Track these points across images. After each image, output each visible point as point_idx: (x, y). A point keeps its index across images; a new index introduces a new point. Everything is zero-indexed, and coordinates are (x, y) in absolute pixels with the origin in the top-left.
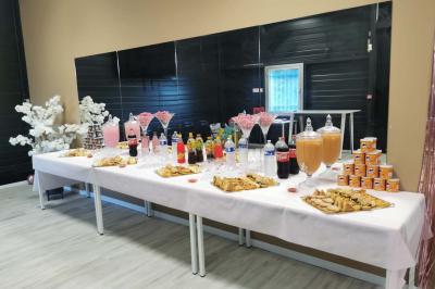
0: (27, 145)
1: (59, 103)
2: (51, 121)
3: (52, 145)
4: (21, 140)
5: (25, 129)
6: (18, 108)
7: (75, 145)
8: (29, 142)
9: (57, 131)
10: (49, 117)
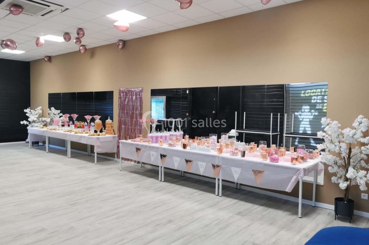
0: (27, 124)
1: (41, 109)
2: (37, 116)
3: (36, 125)
4: (25, 122)
5: (27, 118)
6: (25, 111)
7: (46, 125)
8: (28, 123)
9: (39, 120)
10: (36, 115)
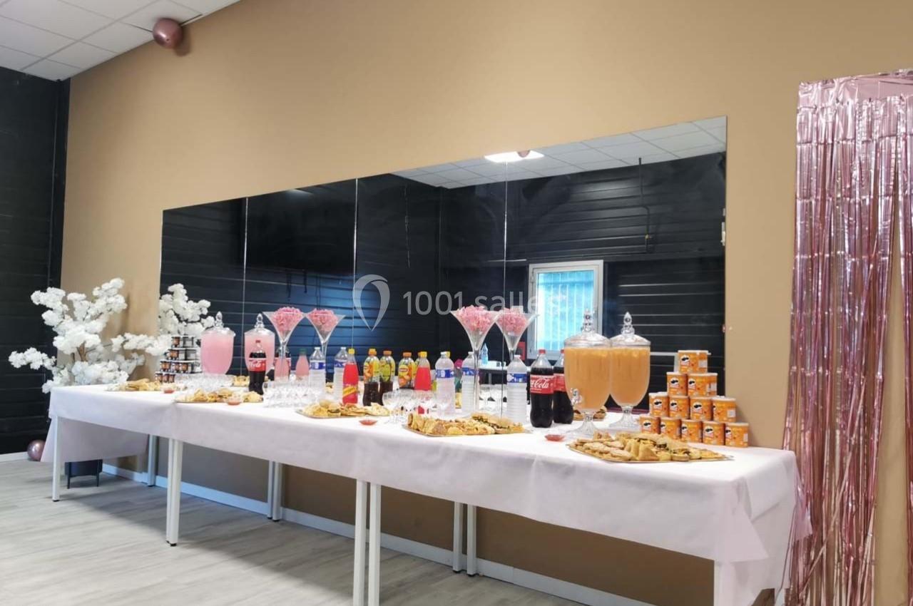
0: (42, 368)
1: (120, 292)
2: (98, 325)
3: (96, 370)
4: (33, 358)
5: (44, 338)
6: (38, 297)
7: (138, 374)
8: (48, 363)
9: (109, 345)
10: (96, 317)
